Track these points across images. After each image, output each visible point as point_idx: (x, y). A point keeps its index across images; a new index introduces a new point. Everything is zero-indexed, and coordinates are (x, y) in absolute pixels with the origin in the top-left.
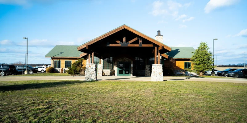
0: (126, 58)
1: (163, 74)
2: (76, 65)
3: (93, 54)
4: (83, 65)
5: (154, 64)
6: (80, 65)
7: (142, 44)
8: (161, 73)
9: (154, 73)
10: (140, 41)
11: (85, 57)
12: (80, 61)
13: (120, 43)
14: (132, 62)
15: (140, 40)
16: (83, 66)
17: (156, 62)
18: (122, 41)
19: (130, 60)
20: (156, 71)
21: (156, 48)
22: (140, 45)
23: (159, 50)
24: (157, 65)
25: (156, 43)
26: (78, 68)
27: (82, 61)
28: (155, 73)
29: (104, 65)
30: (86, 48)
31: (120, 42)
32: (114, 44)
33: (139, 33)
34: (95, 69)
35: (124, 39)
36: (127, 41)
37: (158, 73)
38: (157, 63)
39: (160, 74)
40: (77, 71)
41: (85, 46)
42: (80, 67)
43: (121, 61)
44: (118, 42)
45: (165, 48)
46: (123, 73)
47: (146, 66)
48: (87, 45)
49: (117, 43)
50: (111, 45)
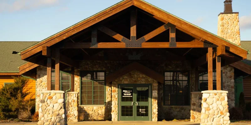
0: (141, 76)
1: (228, 114)
2: (8, 95)
3: (57, 66)
4: (26, 94)
5: (207, 89)
6: (19, 95)
7: (177, 41)
8: (224, 112)
9: (207, 112)
10: (172, 35)
11: (33, 74)
12: (20, 85)
13: (123, 40)
14: (155, 85)
15: (172, 32)
16: (27, 98)
17: (210, 85)
18: (127, 35)
19: (150, 79)
20: (211, 107)
21: (210, 50)
22: (171, 44)
23: (219, 56)
24: (215, 91)
25: (210, 40)
26: (14, 104)
27: (24, 83)
28: (210, 112)
29: (82, 92)
30: (41, 52)
31: (122, 37)
32: (108, 43)
33: (168, 15)
34: (62, 105)
35: (133, 31)
36: (140, 35)
37: (216, 112)
38: (215, 88)
39: (222, 113)
40: (11, 111)
41: (38, 50)
42: (20, 99)
43: (126, 82)
44: (118, 37)
45: (231, 50)
46: (131, 115)
47: (193, 96)
48: (44, 47)
49: (117, 41)
50: (102, 45)
